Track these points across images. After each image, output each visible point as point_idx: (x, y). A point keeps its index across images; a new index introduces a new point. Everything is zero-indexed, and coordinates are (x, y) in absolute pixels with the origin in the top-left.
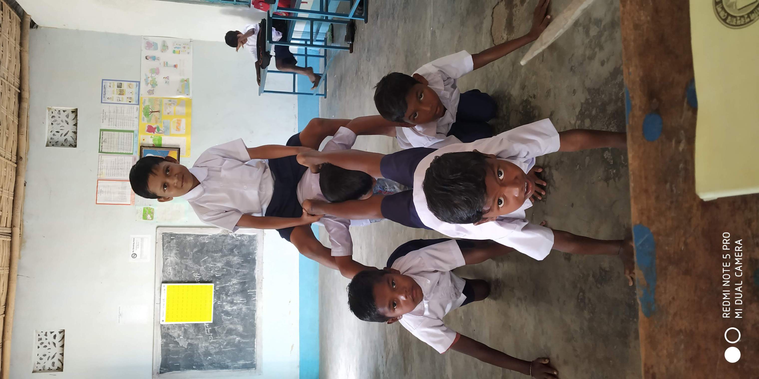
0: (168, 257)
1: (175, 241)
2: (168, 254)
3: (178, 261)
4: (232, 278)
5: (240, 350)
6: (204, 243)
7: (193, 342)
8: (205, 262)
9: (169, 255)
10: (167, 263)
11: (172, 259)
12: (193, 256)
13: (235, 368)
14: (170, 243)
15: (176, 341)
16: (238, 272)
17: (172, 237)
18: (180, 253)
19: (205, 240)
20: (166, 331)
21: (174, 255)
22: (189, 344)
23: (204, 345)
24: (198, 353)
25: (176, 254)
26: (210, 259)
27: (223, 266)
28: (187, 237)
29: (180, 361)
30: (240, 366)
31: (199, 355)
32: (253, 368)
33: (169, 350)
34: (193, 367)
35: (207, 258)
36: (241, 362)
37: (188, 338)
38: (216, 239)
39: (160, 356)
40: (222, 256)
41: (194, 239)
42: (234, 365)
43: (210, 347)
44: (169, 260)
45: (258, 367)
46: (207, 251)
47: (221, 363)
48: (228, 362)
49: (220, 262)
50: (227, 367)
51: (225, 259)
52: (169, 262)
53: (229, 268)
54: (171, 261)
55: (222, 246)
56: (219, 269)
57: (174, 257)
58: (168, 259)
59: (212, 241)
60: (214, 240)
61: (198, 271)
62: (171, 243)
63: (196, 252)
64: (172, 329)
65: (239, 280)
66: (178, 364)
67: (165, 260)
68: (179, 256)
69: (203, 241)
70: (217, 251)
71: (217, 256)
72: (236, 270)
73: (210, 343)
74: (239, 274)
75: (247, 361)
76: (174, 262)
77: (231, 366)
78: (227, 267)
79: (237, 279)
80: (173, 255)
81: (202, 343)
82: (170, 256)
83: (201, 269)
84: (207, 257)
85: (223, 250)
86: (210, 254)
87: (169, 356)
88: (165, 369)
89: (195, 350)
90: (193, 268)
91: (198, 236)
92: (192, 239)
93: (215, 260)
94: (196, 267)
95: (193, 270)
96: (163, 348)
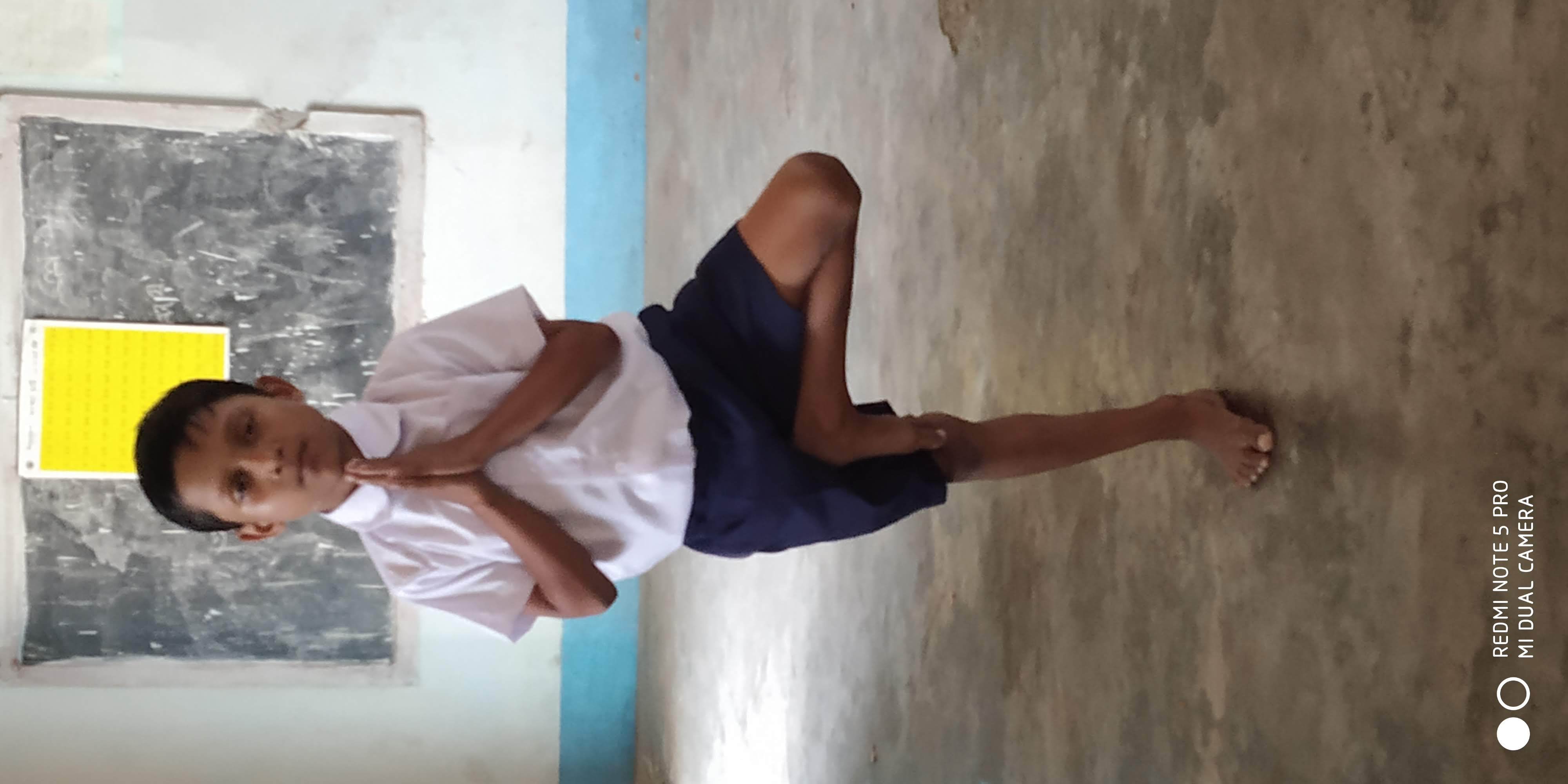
0: (44, 217)
1: (70, 151)
2: (43, 201)
3: (87, 231)
4: (301, 309)
5: (334, 590)
6: (188, 167)
7: (150, 552)
8: (192, 241)
9: (49, 205)
10: (43, 240)
11: (61, 222)
12: (144, 215)
13: (315, 655)
14: (51, 157)
15: (83, 546)
16: (324, 288)
17: (59, 138)
18: (91, 203)
19: (188, 153)
20: (45, 506)
21: (67, 208)
22: (135, 559)
23: (190, 563)
24: (171, 594)
25: (76, 204)
26: (212, 233)
27: (263, 260)
28: (119, 137)
29: (102, 622)
30: (332, 650)
31: (174, 601)
32: (381, 656)
33: (58, 578)
34: (149, 646)
35: (200, 228)
36: (337, 635)
37: (129, 536)
38: (234, 153)
39: (24, 600)
40: (259, 223)
41: (148, 149)
42: (309, 642)
43: (217, 574)
44: (48, 227)
45: (400, 655)
46: (202, 200)
47: (261, 634)
48: (286, 633)
49: (250, 243)
50: (282, 652)
51: (270, 231)
52: (52, 236)
53: (287, 271)
54: (58, 232)
55: (260, 181)
56: (246, 272)
57: (67, 218)
58: (45, 221)
59: (220, 157)
60: (227, 154)
61: (165, 276)
62: (55, 159)
63: (157, 202)
64: (66, 497)
65: (328, 320)
66: (93, 633)
67: (33, 226)
68: (90, 214)
69: (182, 158)
70: (240, 199)
71: (238, 219)
72: (317, 279)
73: (218, 559)
74: (326, 296)
75: (362, 632)
76: (69, 235)
77: (295, 649)
78: (279, 266)
79: (322, 315)
80: (63, 207)
81: (185, 557)
82: (53, 213)
83: (175, 270)
84: (201, 223)
85: (264, 198)
86: (213, 209)
87: (57, 598)
88: (42, 649)
89: (158, 581)
90: (143, 263)
91: (162, 135)
92: (138, 145)
93: (230, 237)
94: (158, 259)
95: (149, 272)
96: (34, 569)
